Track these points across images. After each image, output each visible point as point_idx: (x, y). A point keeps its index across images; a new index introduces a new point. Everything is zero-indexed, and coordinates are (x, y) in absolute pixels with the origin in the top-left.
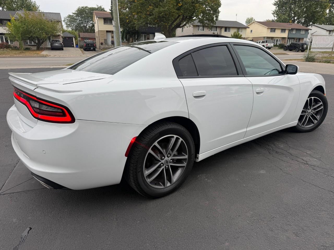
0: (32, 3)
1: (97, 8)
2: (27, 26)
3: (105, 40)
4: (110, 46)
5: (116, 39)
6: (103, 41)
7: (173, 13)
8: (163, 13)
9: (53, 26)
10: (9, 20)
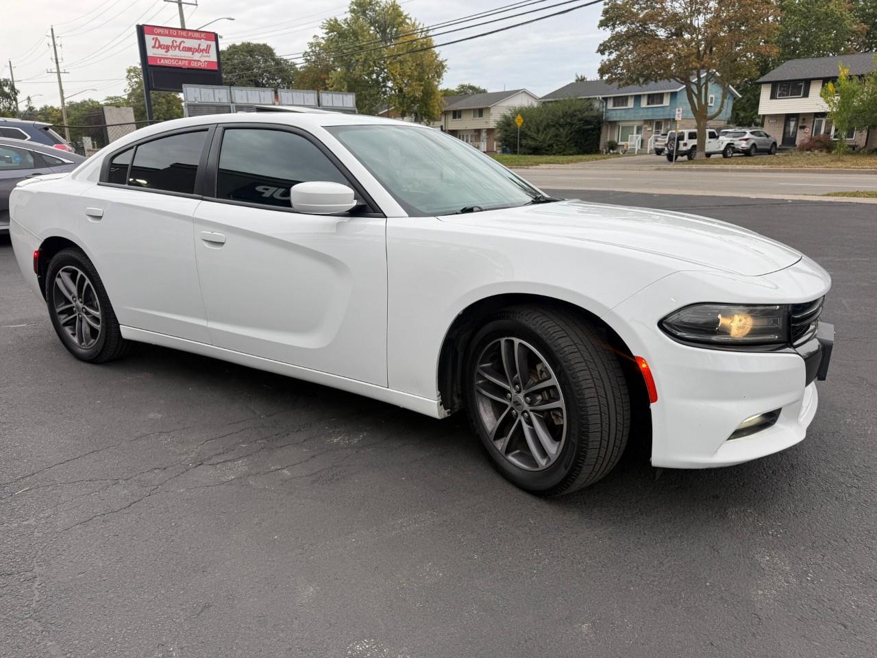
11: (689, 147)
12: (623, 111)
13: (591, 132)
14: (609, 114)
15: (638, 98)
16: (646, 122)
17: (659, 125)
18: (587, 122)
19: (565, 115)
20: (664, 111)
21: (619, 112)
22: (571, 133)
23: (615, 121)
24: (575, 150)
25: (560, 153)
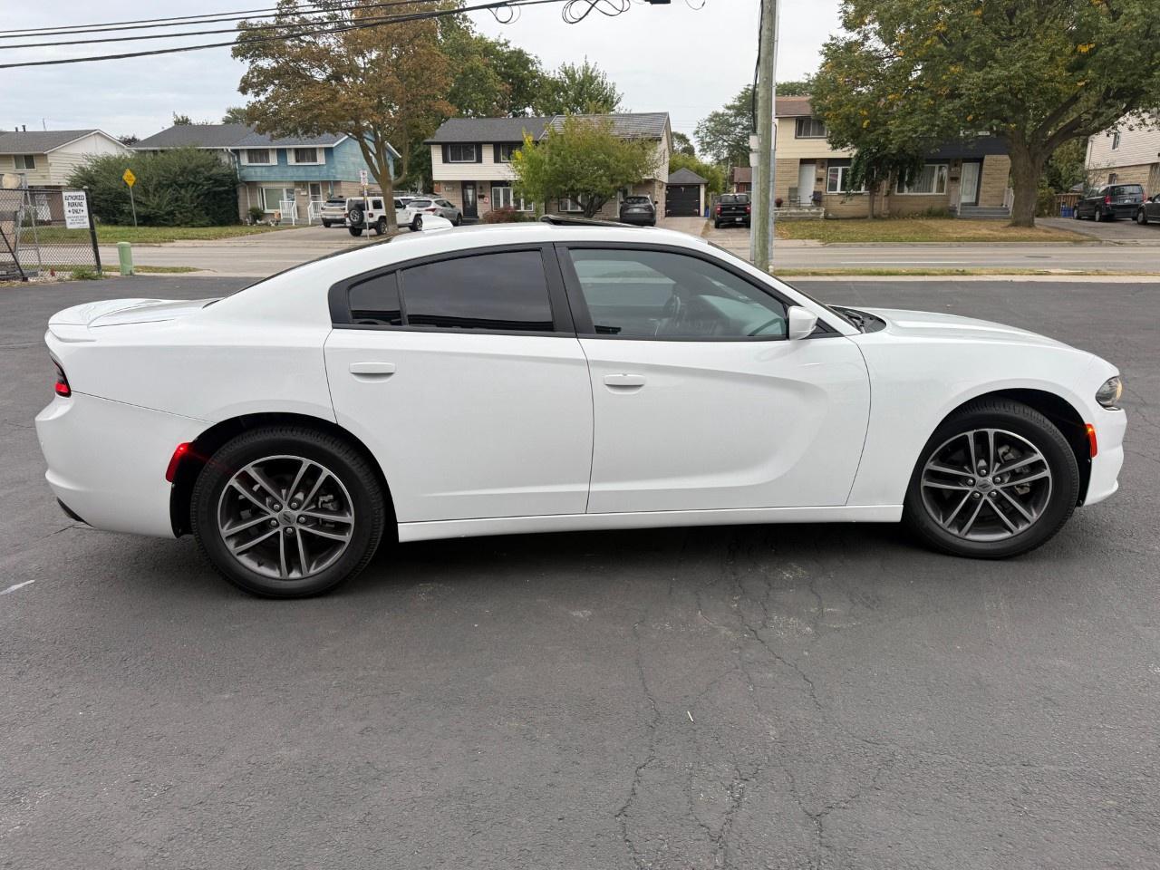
0: (605, 89)
1: (806, 81)
2: (564, 159)
3: (790, 189)
4: (807, 211)
5: (759, 193)
6: (784, 195)
7: (1047, 81)
8: (1000, 87)
9: (631, 154)
10: (520, 144)
11: (376, 219)
12: (264, 169)
13: (224, 195)
14: (244, 172)
15: (282, 153)
16: (298, 183)
17: (315, 188)
18: (218, 182)
19: (183, 171)
20: (320, 172)
21: (258, 170)
22: (198, 197)
23: (255, 182)
24: (207, 219)
25: (186, 223)
